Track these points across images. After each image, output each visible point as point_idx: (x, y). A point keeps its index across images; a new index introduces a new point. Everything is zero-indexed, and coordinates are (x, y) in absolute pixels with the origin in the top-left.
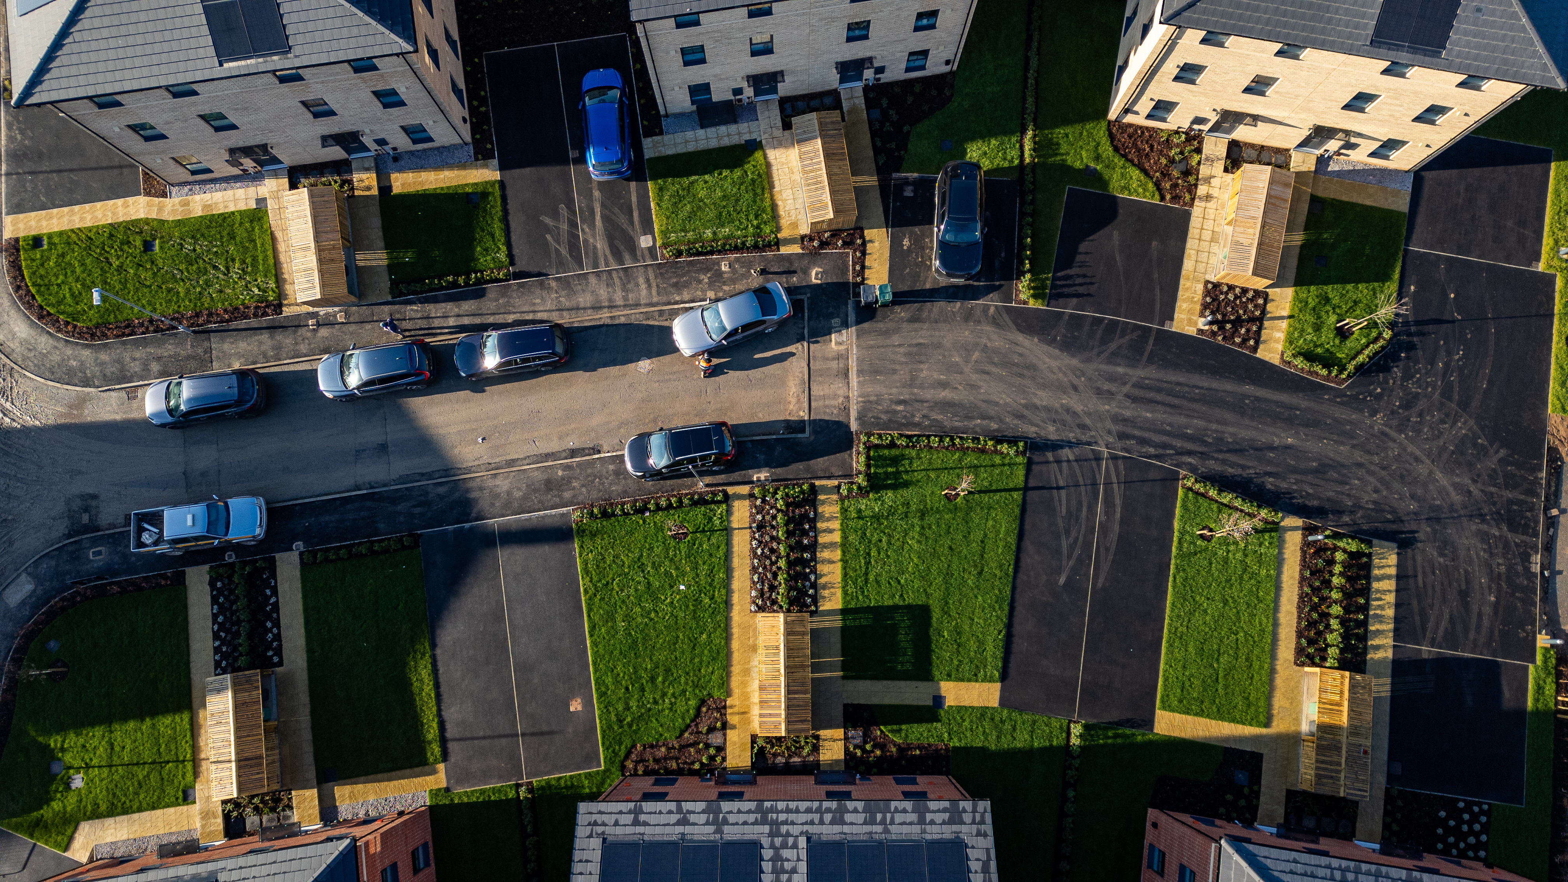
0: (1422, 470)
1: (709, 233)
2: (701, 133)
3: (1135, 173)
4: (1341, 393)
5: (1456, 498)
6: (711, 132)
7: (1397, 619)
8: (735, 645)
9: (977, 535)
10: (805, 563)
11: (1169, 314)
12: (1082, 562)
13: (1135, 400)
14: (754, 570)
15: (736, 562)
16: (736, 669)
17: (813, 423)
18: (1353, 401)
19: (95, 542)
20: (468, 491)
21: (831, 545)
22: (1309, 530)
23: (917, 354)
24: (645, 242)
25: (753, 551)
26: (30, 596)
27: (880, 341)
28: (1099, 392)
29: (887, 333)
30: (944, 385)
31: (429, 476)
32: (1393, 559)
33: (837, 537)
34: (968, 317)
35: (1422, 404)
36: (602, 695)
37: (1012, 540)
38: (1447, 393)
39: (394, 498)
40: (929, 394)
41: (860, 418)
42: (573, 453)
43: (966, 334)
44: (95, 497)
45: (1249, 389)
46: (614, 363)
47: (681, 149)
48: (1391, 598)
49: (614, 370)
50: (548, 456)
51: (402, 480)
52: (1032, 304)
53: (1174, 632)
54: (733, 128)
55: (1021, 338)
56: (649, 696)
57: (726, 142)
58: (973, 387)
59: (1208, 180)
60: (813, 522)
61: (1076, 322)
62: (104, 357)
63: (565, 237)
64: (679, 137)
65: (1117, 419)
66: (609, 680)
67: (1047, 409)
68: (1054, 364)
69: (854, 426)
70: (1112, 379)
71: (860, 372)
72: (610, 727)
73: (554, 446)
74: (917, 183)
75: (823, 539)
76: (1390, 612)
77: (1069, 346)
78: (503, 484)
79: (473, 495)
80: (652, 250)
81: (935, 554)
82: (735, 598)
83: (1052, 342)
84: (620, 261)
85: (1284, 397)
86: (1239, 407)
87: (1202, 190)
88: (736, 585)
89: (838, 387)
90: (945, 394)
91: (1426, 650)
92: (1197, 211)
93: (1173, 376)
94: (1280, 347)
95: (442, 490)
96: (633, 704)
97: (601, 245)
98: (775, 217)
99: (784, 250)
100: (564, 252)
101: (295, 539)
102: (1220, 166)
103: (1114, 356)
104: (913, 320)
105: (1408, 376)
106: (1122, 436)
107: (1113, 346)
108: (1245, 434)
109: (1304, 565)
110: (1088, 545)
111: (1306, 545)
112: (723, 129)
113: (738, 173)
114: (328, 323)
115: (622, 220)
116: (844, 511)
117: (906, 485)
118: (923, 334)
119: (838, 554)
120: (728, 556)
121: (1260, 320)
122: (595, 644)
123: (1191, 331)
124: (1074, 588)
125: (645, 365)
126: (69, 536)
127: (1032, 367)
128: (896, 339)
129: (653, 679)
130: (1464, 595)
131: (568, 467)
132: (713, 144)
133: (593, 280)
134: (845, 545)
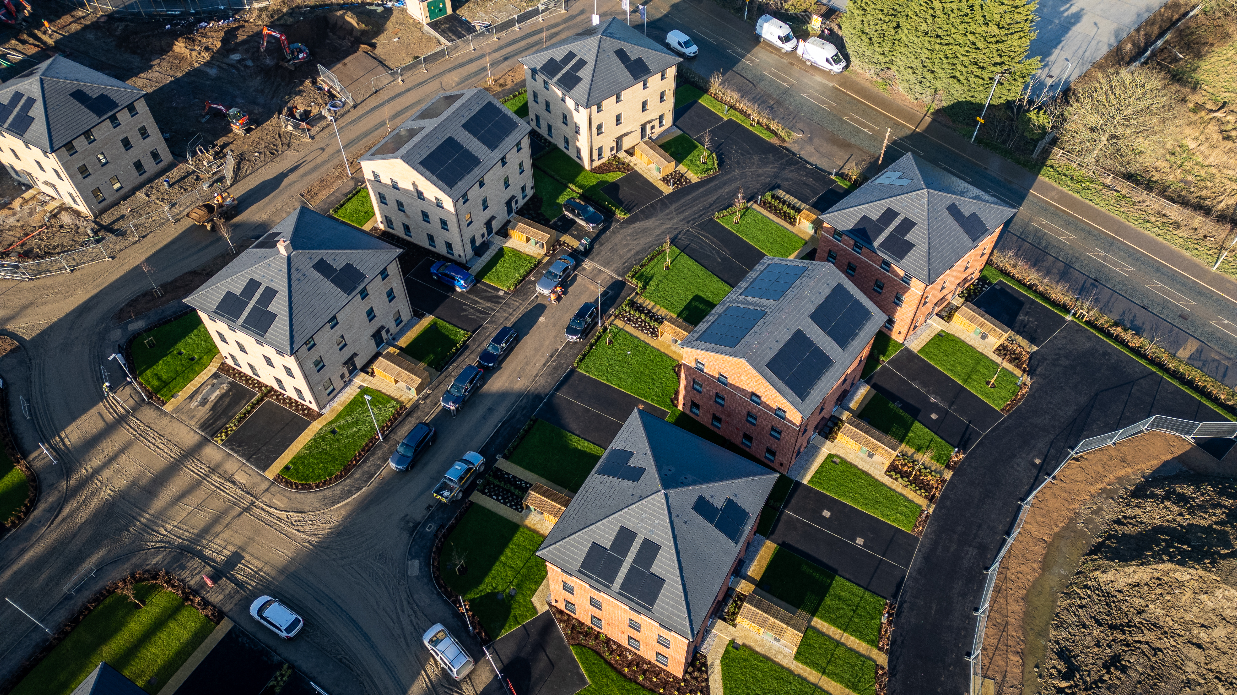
0: (760, 171)
1: (517, 275)
2: (482, 258)
3: (612, 174)
4: (721, 174)
5: (775, 170)
6: (485, 256)
7: (799, 200)
8: (662, 350)
9: (686, 270)
10: (653, 316)
11: (661, 193)
12: (718, 253)
13: (680, 213)
14: (642, 331)
15: (634, 334)
16: (671, 355)
17: (609, 288)
18: (727, 173)
19: (424, 526)
20: (533, 393)
21: (654, 306)
22: (756, 202)
23: (613, 250)
24: (501, 293)
25: (635, 327)
26: (420, 564)
27: (599, 256)
28: (669, 219)
29: (599, 254)
30: (630, 250)
31: (516, 402)
32: (781, 191)
33: (652, 303)
34: (614, 233)
35: (741, 161)
36: (645, 397)
37: (695, 263)
38: (743, 155)
39: (512, 416)
40: (629, 255)
41: (619, 276)
42: (551, 356)
43: (619, 236)
44: (406, 516)
45: (701, 190)
46: (532, 327)
47: (482, 266)
48: (792, 198)
49: (535, 328)
50: (545, 364)
51: (507, 412)
52: (626, 217)
53: (759, 246)
54: (490, 250)
55: (634, 225)
56: (658, 384)
57: (492, 255)
58: (638, 244)
59: (630, 161)
60: (641, 306)
61: (642, 212)
62: (357, 476)
63: (475, 312)
64: (477, 264)
65: (681, 221)
66: (642, 391)
67: (663, 232)
68: (650, 223)
69: (621, 279)
70: (668, 214)
71: (604, 267)
72: (657, 401)
73: (543, 360)
74: (559, 220)
75: (649, 307)
76: (796, 200)
77: (647, 217)
78: (542, 381)
79: (536, 392)
80: (506, 293)
81: (682, 283)
82: (647, 341)
83: (642, 220)
84: (500, 303)
85: (711, 185)
86: (704, 195)
87: (632, 164)
88: (642, 338)
89: (603, 276)
90: (633, 252)
91: (814, 199)
92: (636, 168)
93: (681, 202)
94: (695, 177)
95: (525, 401)
96: (656, 389)
97: (489, 305)
98: (531, 256)
99: (544, 261)
100: (480, 315)
101: (495, 456)
102: (629, 157)
103: (661, 210)
104: (601, 245)
105: (730, 159)
106: (688, 222)
107: (658, 208)
108: (715, 198)
109: (766, 209)
110: (714, 249)
111: (760, 205)
112: (487, 253)
113: (506, 257)
114: (426, 397)
115: (487, 294)
116: (646, 296)
117: (652, 277)
118: (609, 246)
119: (658, 306)
120: (631, 334)
121: (683, 175)
122: (625, 388)
123: (671, 191)
124: (724, 259)
125: (542, 319)
126: (411, 535)
127: (646, 228)
128: (603, 253)
129: (653, 379)
130: (805, 184)
131: (554, 361)
132: (489, 258)
133: (498, 314)
134: (657, 303)
